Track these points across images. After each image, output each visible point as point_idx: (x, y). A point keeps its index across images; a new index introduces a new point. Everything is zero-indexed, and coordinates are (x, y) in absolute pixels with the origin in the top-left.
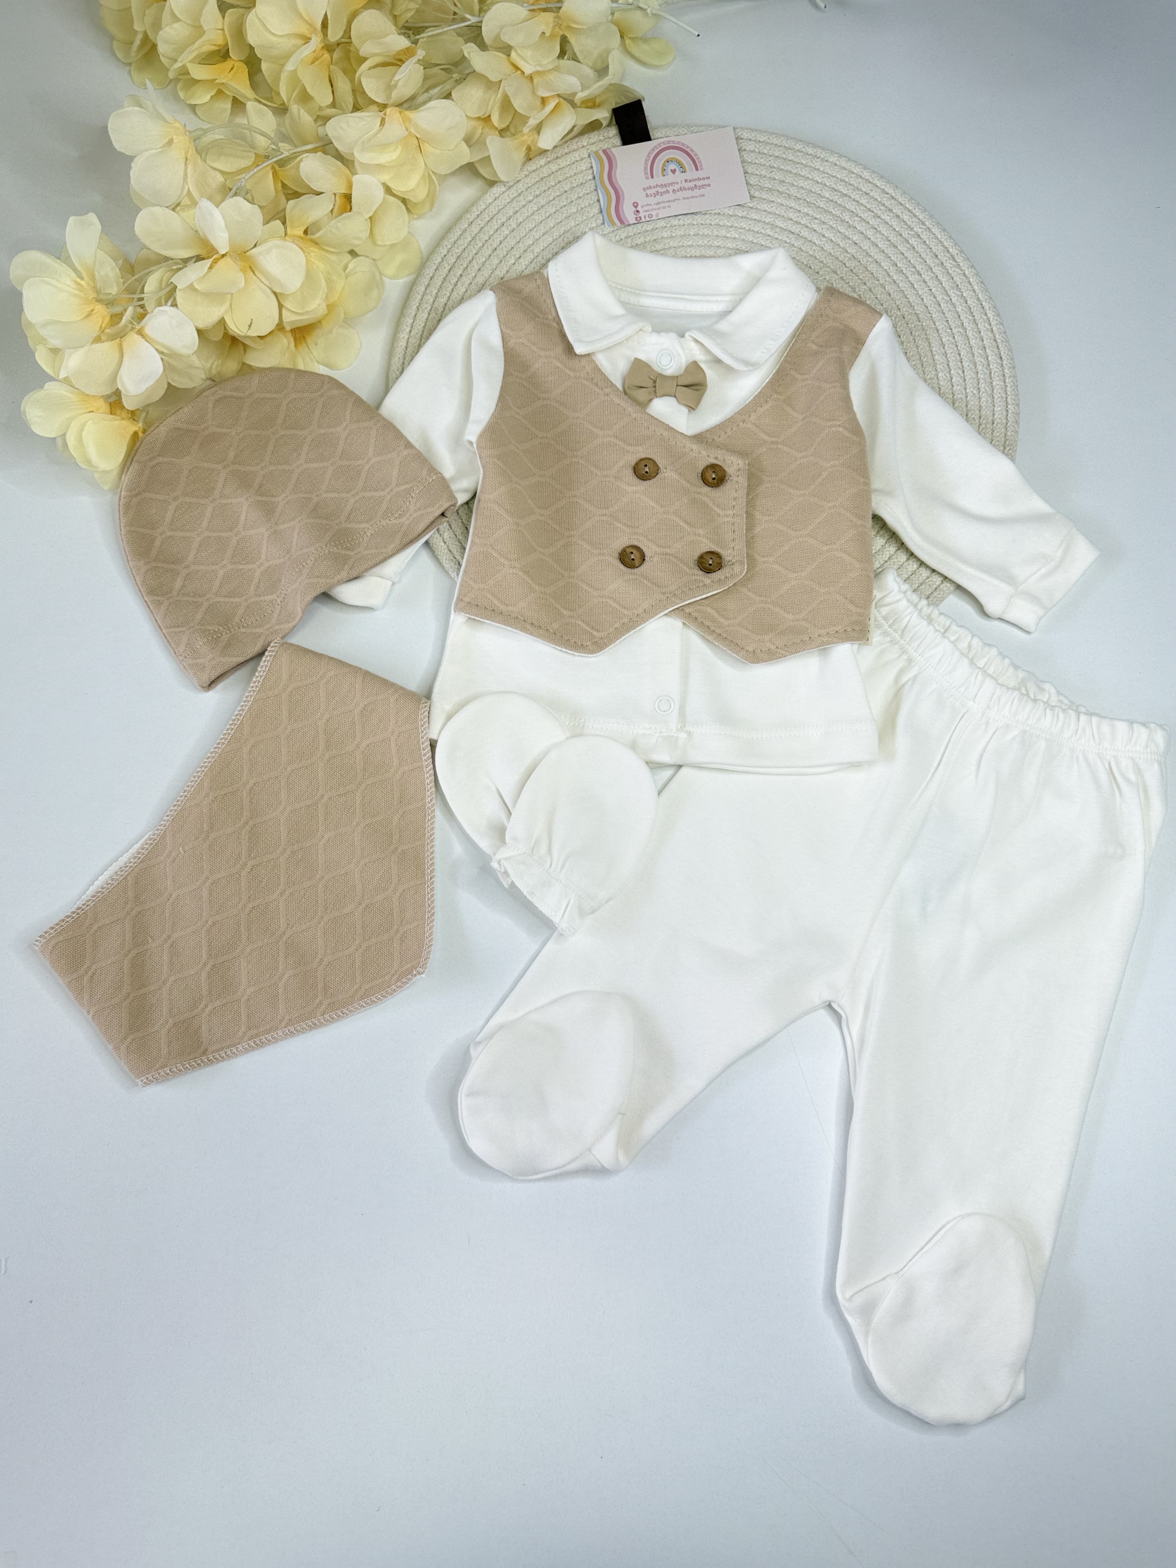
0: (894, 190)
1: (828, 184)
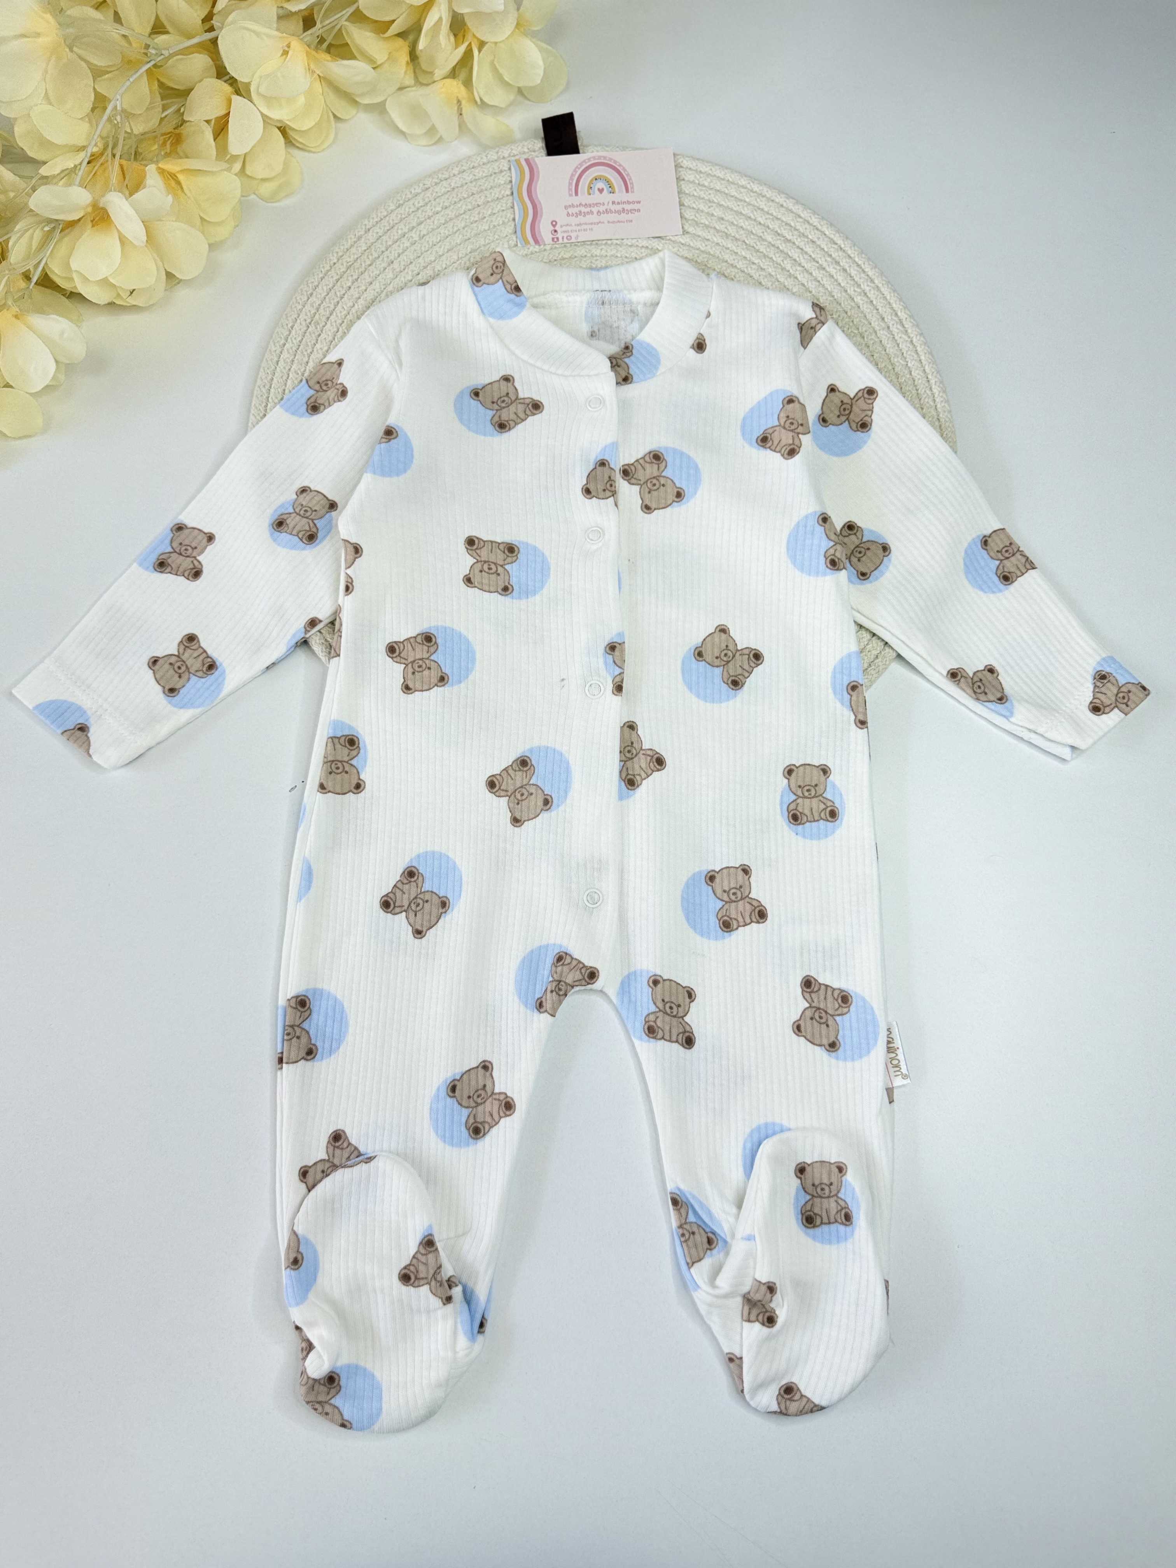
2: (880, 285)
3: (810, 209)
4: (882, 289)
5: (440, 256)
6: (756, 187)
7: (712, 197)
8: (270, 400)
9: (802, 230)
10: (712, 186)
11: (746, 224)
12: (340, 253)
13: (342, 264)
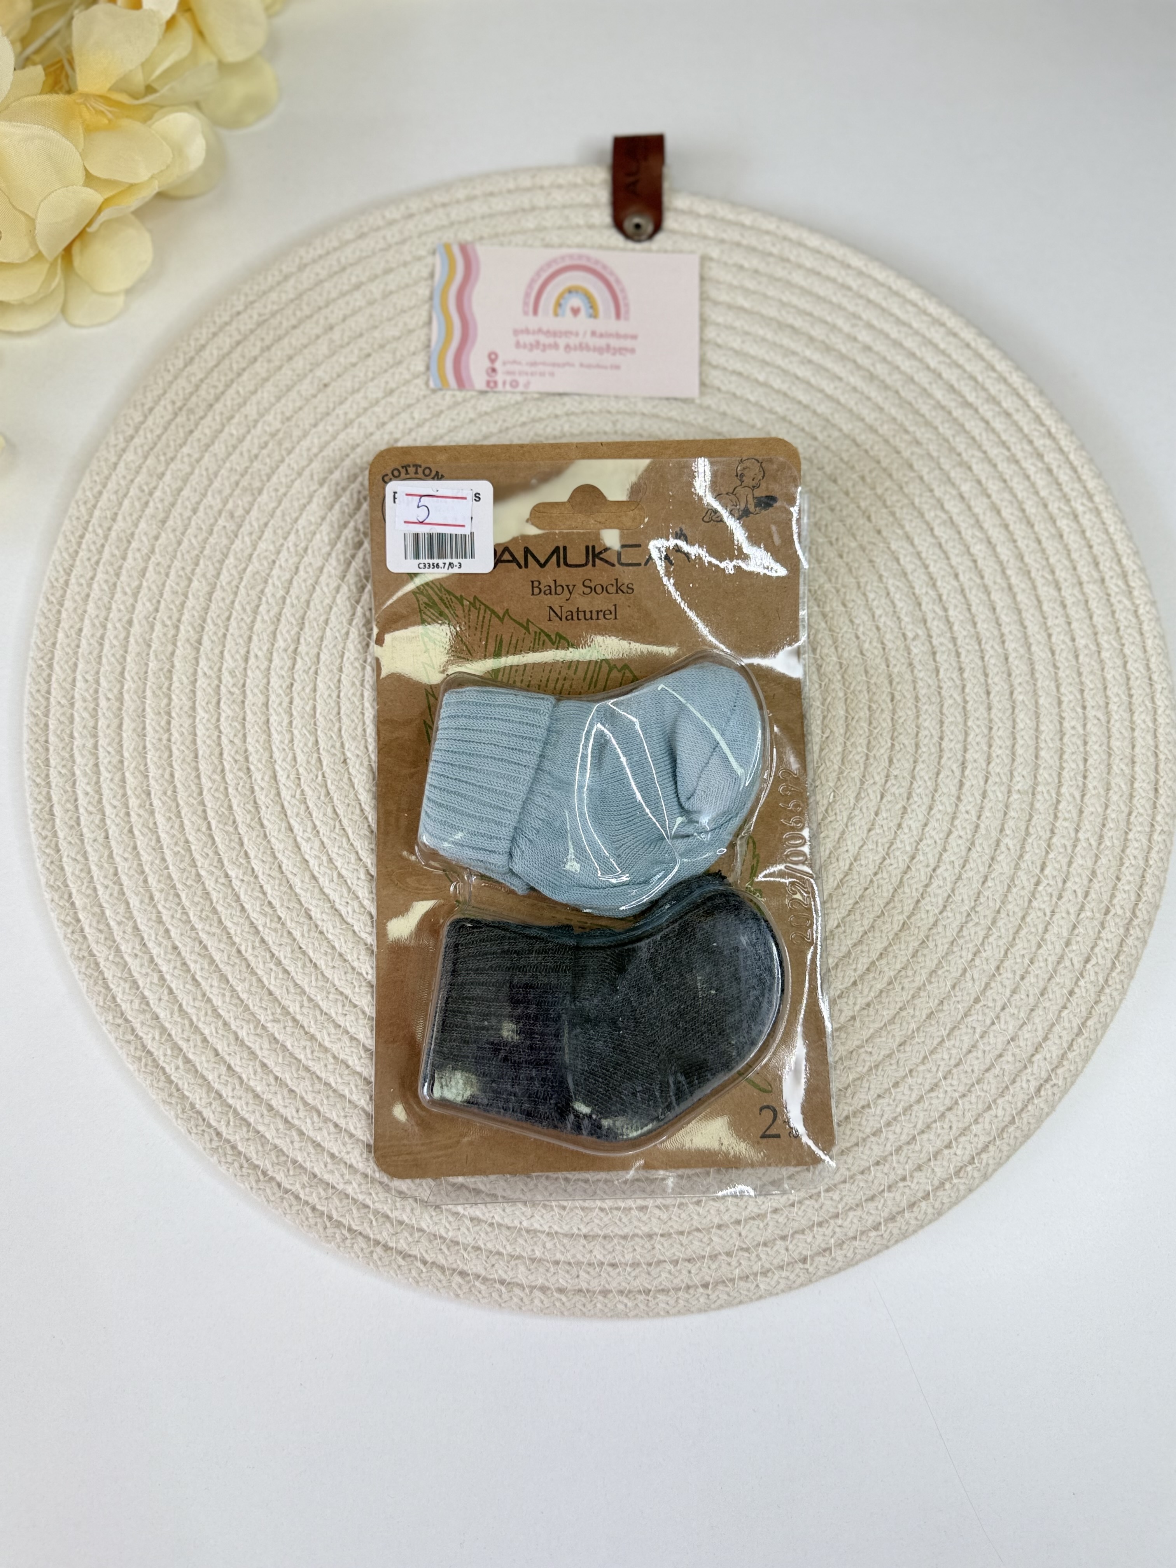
0: (1056, 421)
2: (1101, 507)
3: (1011, 359)
4: (1105, 515)
5: (410, 332)
6: (932, 308)
7: (859, 310)
8: (90, 529)
9: (993, 391)
10: (863, 291)
11: (907, 365)
12: (251, 298)
13: (251, 317)
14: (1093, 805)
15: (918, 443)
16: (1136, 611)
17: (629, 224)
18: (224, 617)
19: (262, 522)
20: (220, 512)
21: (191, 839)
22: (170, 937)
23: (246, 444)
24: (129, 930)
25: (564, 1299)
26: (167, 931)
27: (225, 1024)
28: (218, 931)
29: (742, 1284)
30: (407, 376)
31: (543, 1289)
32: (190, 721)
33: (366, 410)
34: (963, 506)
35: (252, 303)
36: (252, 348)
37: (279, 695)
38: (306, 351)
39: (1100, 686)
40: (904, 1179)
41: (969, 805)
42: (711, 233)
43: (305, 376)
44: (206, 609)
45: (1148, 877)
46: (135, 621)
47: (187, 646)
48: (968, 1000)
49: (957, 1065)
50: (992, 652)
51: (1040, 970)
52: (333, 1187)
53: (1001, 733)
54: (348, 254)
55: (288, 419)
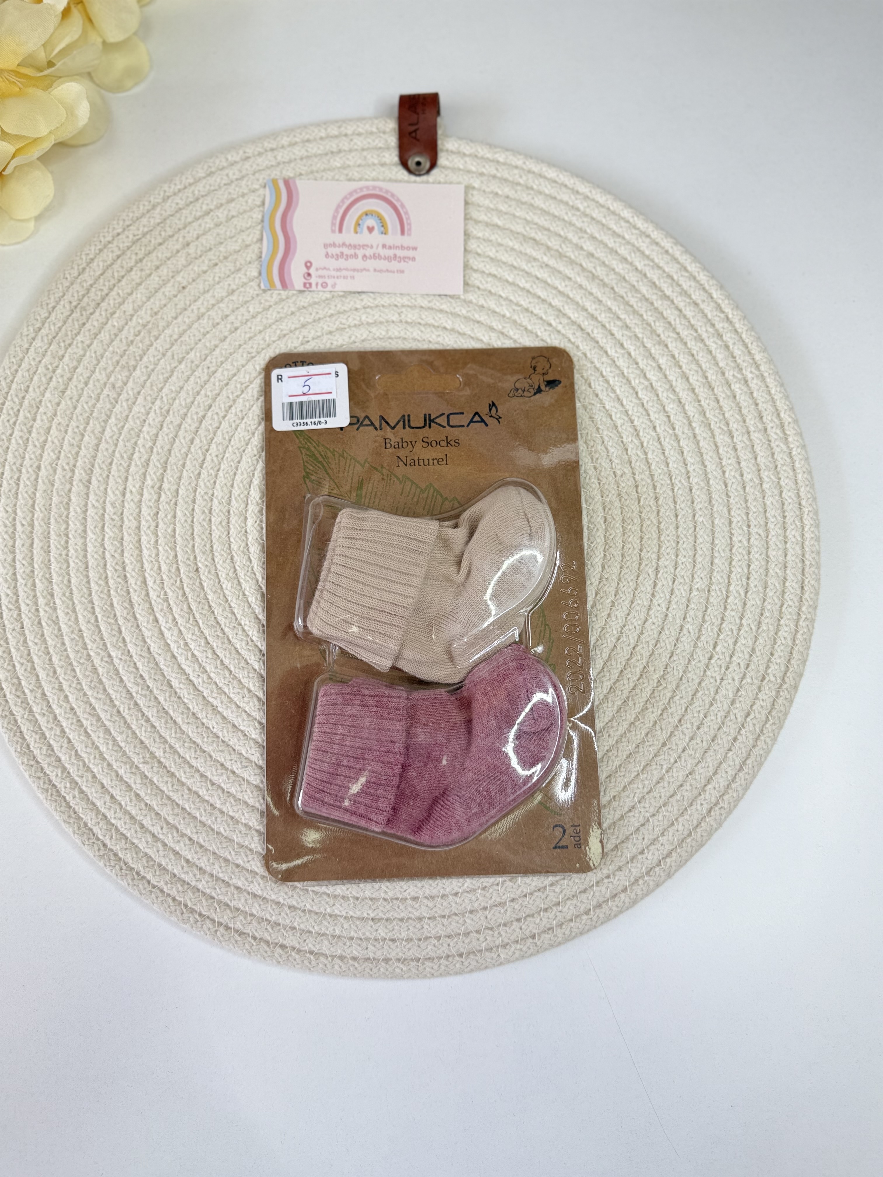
0: (732, 309)
1: (648, 275)
2: (766, 374)
3: (700, 263)
4: (768, 380)
5: (247, 246)
6: (640, 224)
7: (585, 226)
8: (9, 398)
9: (685, 287)
10: (588, 211)
11: (620, 268)
12: (128, 223)
13: (128, 237)
14: (754, 600)
15: (627, 327)
16: (790, 453)
17: (411, 163)
18: (107, 463)
19: (135, 391)
20: (105, 384)
21: (83, 628)
22: (68, 701)
23: (125, 332)
24: (39, 696)
25: (356, 965)
26: (66, 697)
27: (109, 765)
28: (103, 697)
29: (487, 954)
30: (245, 280)
31: (342, 958)
32: (82, 541)
33: (213, 305)
34: (661, 375)
35: (128, 226)
36: (129, 260)
37: (147, 521)
38: (169, 262)
39: (761, 510)
40: (608, 877)
41: (661, 599)
42: (473, 169)
43: (169, 280)
44: (94, 457)
45: (795, 654)
46: (43, 467)
47: (80, 484)
48: (658, 744)
49: (649, 792)
50: (680, 485)
51: (712, 723)
52: (188, 884)
53: (686, 545)
54: (200, 188)
55: (156, 314)
